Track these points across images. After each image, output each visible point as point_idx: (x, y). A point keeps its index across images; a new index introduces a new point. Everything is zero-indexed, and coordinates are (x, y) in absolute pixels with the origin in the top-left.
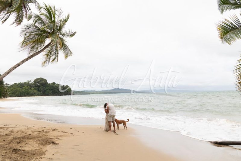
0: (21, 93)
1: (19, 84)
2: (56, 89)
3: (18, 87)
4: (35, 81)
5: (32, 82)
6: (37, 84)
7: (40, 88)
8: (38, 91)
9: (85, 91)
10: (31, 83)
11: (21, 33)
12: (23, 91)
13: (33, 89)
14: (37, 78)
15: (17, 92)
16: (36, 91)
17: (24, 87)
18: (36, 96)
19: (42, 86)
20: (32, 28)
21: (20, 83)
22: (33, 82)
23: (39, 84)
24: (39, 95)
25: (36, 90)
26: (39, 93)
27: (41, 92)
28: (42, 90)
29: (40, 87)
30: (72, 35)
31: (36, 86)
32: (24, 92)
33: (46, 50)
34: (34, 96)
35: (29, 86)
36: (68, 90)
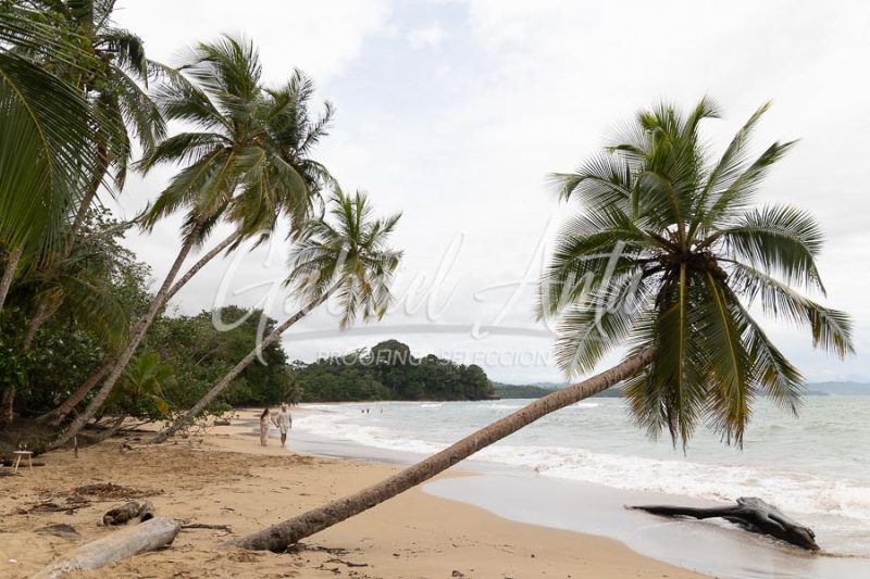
0: (333, 390)
2: (438, 378)
3: (328, 371)
4: (375, 350)
7: (388, 374)
8: (383, 384)
9: (542, 387)
12: (340, 385)
13: (368, 376)
14: (381, 341)
15: (325, 388)
16: (377, 385)
17: (345, 372)
18: (378, 400)
19: (397, 367)
20: (310, 247)
24: (385, 398)
25: (376, 379)
26: (388, 390)
27: (391, 386)
28: (395, 380)
29: (389, 371)
31: (377, 369)
32: (343, 386)
34: (373, 400)
36: (477, 382)
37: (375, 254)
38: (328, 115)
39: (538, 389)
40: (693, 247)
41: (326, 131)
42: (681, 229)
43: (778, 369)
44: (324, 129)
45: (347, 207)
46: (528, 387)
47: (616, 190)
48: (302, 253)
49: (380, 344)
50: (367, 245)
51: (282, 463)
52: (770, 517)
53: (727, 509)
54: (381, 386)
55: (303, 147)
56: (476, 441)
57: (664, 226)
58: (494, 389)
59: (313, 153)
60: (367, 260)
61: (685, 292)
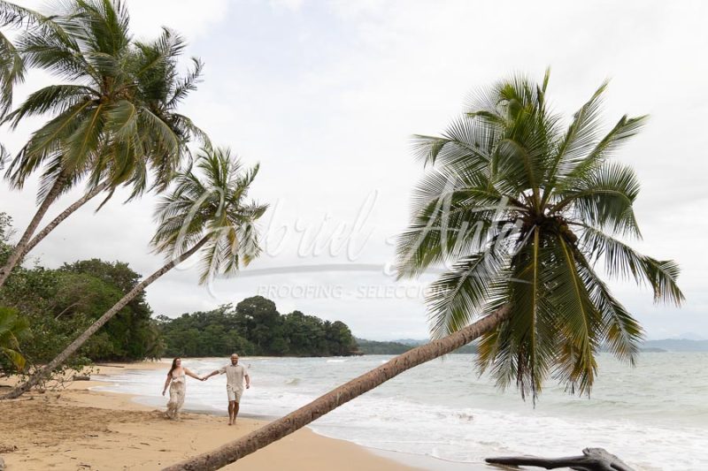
0: (198, 345)
1: (195, 315)
2: (303, 334)
3: (193, 326)
4: (240, 307)
5: (231, 310)
6: (247, 316)
7: (253, 330)
8: (249, 339)
10: (229, 315)
11: (155, 215)
12: (205, 340)
13: (235, 332)
14: (248, 297)
15: (189, 344)
16: (242, 341)
17: (210, 328)
19: (262, 323)
21: (199, 313)
22: (234, 309)
23: (251, 317)
25: (241, 335)
26: (253, 346)
27: (256, 342)
28: (260, 336)
29: (255, 327)
30: (260, 211)
31: (242, 325)
32: (207, 341)
33: (202, 248)
35: (224, 323)
36: (342, 339)
37: (242, 210)
38: (197, 70)
39: (400, 345)
40: (547, 211)
41: (195, 85)
42: (536, 194)
43: (621, 326)
44: (193, 83)
45: (214, 162)
46: (391, 343)
47: (476, 154)
48: (170, 207)
49: (246, 300)
50: (234, 201)
51: (142, 418)
52: (613, 466)
53: (573, 460)
54: (246, 341)
55: (172, 102)
56: (338, 396)
57: (520, 189)
58: (359, 346)
59: (182, 107)
60: (234, 216)
61: (538, 254)
